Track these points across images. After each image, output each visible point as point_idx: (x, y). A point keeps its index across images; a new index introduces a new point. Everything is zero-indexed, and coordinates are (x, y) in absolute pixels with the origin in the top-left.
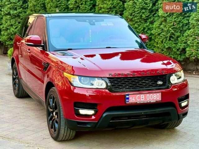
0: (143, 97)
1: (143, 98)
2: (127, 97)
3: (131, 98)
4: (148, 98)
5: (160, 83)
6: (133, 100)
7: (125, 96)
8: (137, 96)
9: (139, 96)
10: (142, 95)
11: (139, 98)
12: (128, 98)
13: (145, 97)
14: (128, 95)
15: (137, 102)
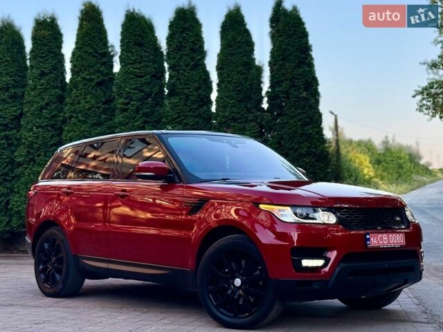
0: (386, 238)
1: (385, 240)
2: (368, 237)
3: (372, 239)
5: (398, 219)
7: (365, 235)
10: (384, 235)
12: (369, 239)
13: (388, 238)
14: (368, 234)
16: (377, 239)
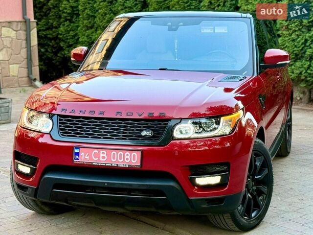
0: (105, 155)
1: (103, 157)
2: (77, 151)
3: (82, 154)
4: (114, 158)
6: (86, 157)
8: (94, 152)
9: (97, 152)
10: (102, 151)
11: (97, 155)
12: (77, 154)
14: (78, 148)
15: (92, 163)
16: (90, 155)
